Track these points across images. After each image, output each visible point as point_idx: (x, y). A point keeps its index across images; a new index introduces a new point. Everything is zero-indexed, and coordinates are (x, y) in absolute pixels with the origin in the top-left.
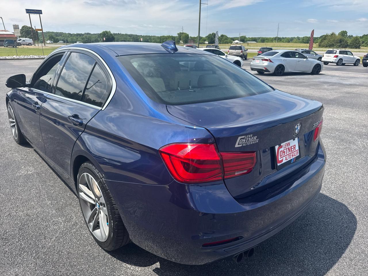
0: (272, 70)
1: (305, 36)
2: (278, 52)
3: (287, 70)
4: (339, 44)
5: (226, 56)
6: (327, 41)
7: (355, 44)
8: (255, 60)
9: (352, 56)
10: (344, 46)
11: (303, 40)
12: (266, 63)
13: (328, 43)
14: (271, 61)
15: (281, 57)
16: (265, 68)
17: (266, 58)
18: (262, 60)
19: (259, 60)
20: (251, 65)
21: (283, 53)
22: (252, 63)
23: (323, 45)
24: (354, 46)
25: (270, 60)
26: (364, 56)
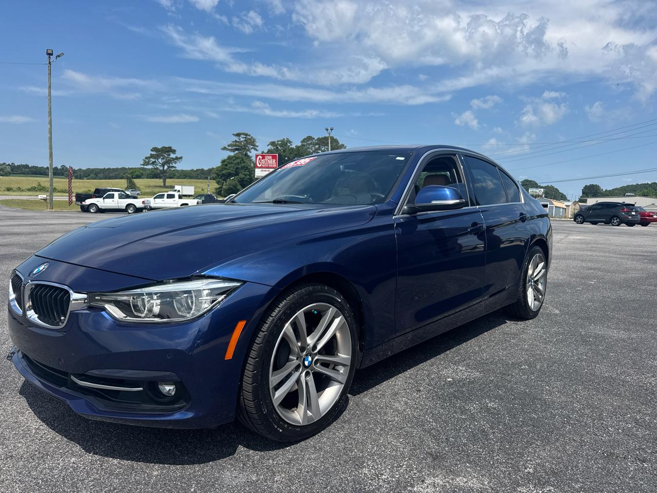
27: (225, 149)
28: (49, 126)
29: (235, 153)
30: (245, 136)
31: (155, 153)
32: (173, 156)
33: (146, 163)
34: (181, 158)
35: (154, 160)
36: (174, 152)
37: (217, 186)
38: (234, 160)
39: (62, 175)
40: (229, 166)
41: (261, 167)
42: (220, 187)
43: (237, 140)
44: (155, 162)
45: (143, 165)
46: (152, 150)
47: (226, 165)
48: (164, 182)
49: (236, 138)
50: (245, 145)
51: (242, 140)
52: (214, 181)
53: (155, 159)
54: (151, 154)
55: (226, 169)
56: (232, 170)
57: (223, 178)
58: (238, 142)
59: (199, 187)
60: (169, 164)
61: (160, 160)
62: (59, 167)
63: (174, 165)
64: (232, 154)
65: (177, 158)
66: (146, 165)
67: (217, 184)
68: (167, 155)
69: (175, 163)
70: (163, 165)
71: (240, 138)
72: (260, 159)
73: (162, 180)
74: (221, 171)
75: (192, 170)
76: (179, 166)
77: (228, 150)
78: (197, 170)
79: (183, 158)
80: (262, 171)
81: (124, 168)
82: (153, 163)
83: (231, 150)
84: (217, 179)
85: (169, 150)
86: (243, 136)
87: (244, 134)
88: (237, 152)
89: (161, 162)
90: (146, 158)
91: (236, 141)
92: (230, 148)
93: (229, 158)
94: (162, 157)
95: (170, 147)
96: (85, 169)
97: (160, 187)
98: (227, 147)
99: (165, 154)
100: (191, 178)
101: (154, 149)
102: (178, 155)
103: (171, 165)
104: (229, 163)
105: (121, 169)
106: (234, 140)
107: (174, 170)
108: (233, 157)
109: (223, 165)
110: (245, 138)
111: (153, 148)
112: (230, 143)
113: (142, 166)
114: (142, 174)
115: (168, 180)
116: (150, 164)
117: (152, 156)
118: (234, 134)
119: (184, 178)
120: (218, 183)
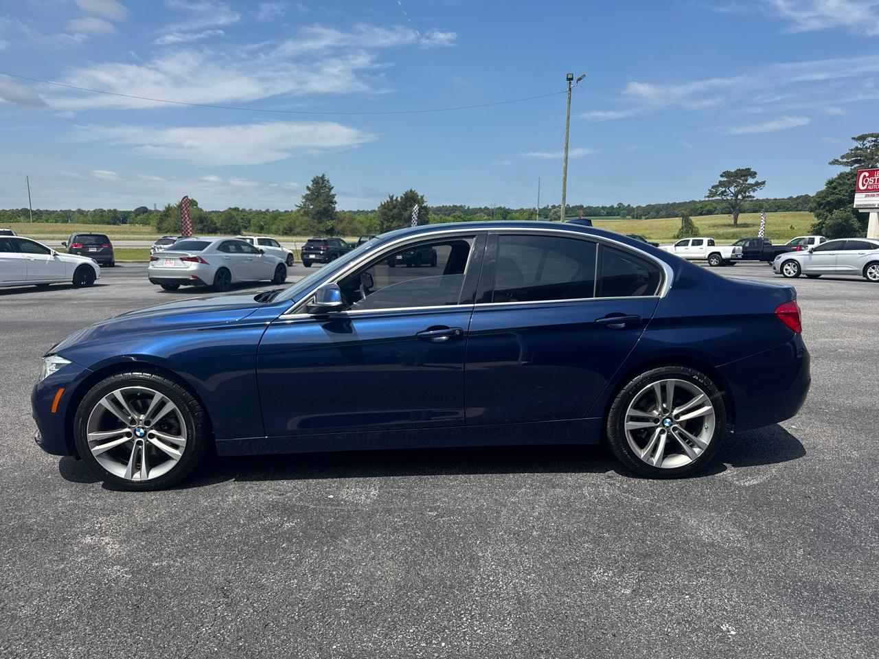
0: (209, 280)
1: (98, 208)
2: (210, 243)
3: (236, 277)
4: (200, 226)
5: (54, 255)
6: (173, 219)
7: (230, 225)
8: (159, 261)
9: (280, 249)
10: (211, 230)
11: (102, 216)
12: (193, 267)
13: (176, 224)
14: (203, 262)
15: (218, 251)
16: (193, 277)
17: (191, 256)
18: (182, 259)
19: (173, 259)
20: (149, 272)
21: (220, 243)
22: (151, 267)
23: (166, 228)
24: (229, 230)
25: (200, 258)
26: (303, 247)
27: (836, 162)
28: (564, 164)
29: (853, 167)
30: (874, 139)
31: (726, 179)
32: (751, 181)
33: (712, 194)
34: (764, 183)
35: (723, 189)
36: (753, 175)
37: (816, 221)
38: (849, 180)
39: (618, 215)
40: (839, 188)
41: (867, 190)
42: (819, 223)
43: (859, 146)
44: (725, 191)
45: (708, 197)
46: (722, 176)
47: (835, 188)
48: (736, 219)
49: (858, 144)
50: (872, 153)
51: (868, 145)
52: (812, 213)
53: (725, 187)
54: (720, 182)
55: (833, 193)
56: (844, 196)
57: (827, 208)
58: (861, 149)
59: (788, 224)
60: (745, 193)
61: (732, 189)
62: (615, 206)
63: (752, 194)
64: (847, 169)
65: (757, 184)
66: (712, 197)
67: (816, 219)
68: (743, 181)
69: (754, 192)
70: (736, 195)
71: (865, 142)
72: (865, 176)
73: (732, 216)
74: (824, 198)
75: (790, 198)
76: (759, 195)
77: (841, 163)
78: (798, 197)
79: (766, 183)
80: (867, 196)
81: (693, 201)
82: (722, 193)
83: (846, 164)
84: (817, 211)
85: (748, 173)
86: (870, 139)
87: (872, 135)
88: (856, 165)
89: (733, 191)
90: (713, 187)
91: (857, 149)
92: (845, 160)
93: (842, 176)
94: (735, 185)
95: (749, 169)
96: (644, 206)
97: (729, 225)
98: (841, 160)
99: (740, 179)
100: (787, 210)
101: (726, 174)
102: (759, 179)
103: (747, 194)
104: (840, 184)
105: (690, 202)
106: (853, 147)
107: (751, 201)
108: (847, 174)
109: (829, 187)
110: (875, 141)
111: (724, 173)
112: (847, 151)
113: (707, 199)
114: (716, 208)
115: (741, 216)
116: (718, 195)
117: (721, 184)
118: (854, 138)
119: (776, 211)
120: (818, 216)
